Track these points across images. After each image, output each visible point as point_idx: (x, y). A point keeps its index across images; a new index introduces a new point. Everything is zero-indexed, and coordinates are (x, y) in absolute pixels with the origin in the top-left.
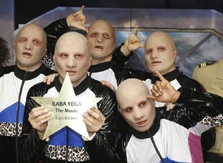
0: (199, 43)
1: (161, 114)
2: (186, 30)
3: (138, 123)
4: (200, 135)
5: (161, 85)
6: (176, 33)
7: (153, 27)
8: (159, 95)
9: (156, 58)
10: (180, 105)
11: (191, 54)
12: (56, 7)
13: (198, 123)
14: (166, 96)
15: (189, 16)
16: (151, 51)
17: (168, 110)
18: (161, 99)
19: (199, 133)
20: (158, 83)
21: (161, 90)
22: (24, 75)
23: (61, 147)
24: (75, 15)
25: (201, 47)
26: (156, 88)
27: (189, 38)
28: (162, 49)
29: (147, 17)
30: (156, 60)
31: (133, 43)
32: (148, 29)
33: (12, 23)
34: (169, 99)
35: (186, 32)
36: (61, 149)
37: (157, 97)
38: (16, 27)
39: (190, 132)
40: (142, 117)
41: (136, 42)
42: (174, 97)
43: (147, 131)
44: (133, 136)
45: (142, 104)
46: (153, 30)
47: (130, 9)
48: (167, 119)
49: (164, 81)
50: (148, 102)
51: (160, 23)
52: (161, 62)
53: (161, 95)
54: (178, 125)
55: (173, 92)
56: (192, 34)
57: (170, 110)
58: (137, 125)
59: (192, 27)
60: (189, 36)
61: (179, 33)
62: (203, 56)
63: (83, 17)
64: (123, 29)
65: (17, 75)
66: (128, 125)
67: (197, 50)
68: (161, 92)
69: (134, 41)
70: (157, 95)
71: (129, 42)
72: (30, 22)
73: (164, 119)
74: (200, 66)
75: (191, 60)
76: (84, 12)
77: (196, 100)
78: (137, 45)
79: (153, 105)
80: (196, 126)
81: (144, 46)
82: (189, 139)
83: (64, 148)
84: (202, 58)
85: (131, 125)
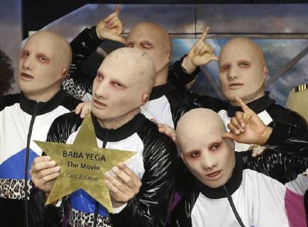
0: (298, 55)
1: (243, 162)
2: (279, 35)
3: (209, 175)
4: (302, 194)
5: (243, 117)
6: (265, 40)
7: (228, 32)
8: (241, 133)
9: (235, 77)
10: (272, 148)
11: (286, 72)
12: (83, 5)
13: (300, 176)
14: (251, 134)
16: (228, 67)
17: (254, 155)
18: (243, 138)
19: (301, 190)
20: (239, 114)
21: (243, 125)
23: (86, 215)
24: (105, 20)
25: (301, 61)
26: (236, 122)
27: (283, 48)
28: (244, 64)
29: (220, 17)
30: (236, 81)
31: (201, 54)
32: (221, 36)
33: (19, 30)
34: (256, 139)
35: (279, 38)
36: (86, 218)
37: (238, 135)
38: (25, 36)
39: (287, 189)
40: (214, 166)
41: (206, 52)
42: (263, 135)
43: (223, 186)
44: (201, 195)
45: (214, 147)
46: (229, 36)
47: (193, 6)
48: (252, 169)
49: (248, 112)
50: (224, 143)
51: (237, 27)
52: (242, 84)
53: (244, 132)
54: (269, 178)
55: (262, 128)
56: (289, 41)
57: (258, 156)
58: (207, 177)
59: (287, 31)
60: (283, 45)
61: (268, 40)
62: (305, 75)
64: (183, 35)
65: (24, 108)
66: (195, 178)
67: (295, 66)
68: (244, 128)
69: (203, 50)
70: (237, 132)
71: (195, 52)
72: (45, 28)
73: (249, 170)
74: (297, 90)
75: (287, 81)
77: (296, 141)
78: (207, 57)
79: (232, 148)
80: (297, 179)
81: (217, 59)
82: (286, 199)
83: (92, 216)
84: (304, 78)
85: (198, 178)
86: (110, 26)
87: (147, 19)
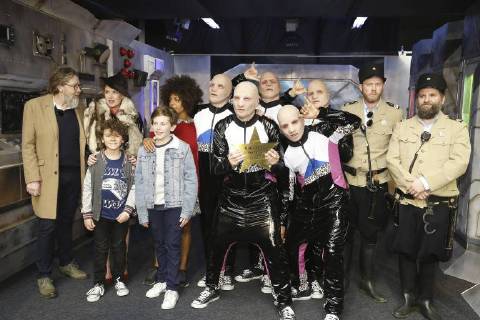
8: (306, 113)
9: (316, 98)
13: (335, 132)
15: (333, 69)
16: (312, 93)
20: (306, 105)
22: (215, 110)
28: (320, 92)
29: (303, 70)
30: (316, 100)
33: (209, 75)
38: (212, 78)
39: (329, 140)
43: (299, 141)
44: (289, 146)
48: (313, 131)
50: (299, 120)
51: (312, 75)
52: (319, 101)
53: (308, 113)
58: (291, 137)
63: (256, 71)
64: (285, 79)
65: (211, 110)
73: (311, 132)
76: (256, 68)
80: (334, 135)
86: (251, 73)
87: (269, 70)
